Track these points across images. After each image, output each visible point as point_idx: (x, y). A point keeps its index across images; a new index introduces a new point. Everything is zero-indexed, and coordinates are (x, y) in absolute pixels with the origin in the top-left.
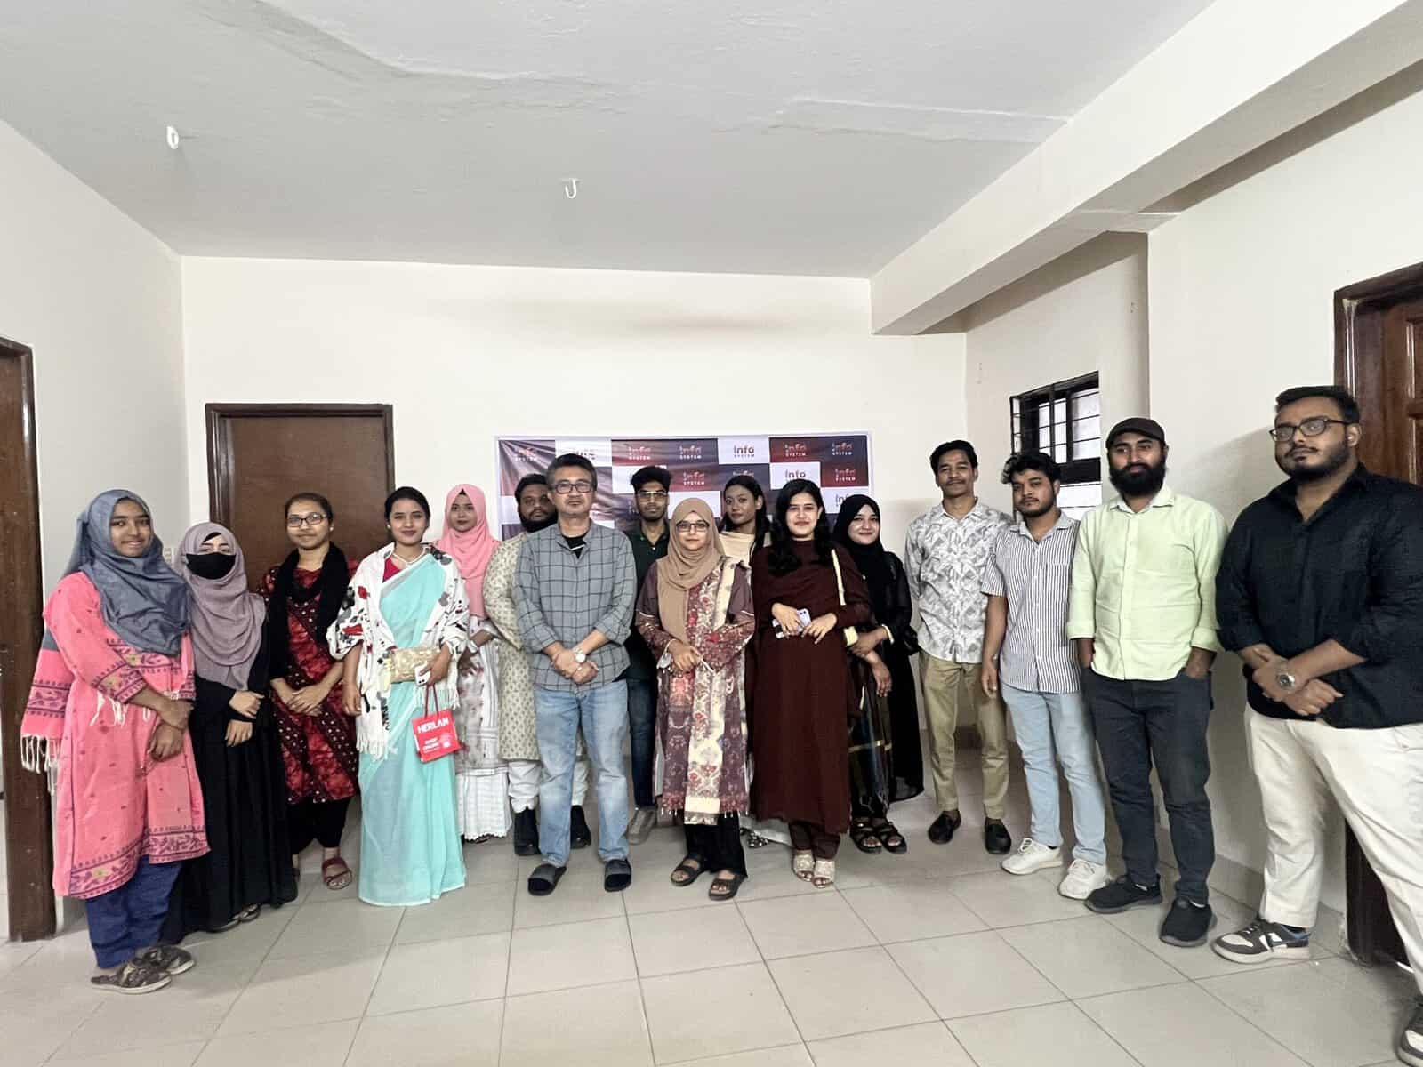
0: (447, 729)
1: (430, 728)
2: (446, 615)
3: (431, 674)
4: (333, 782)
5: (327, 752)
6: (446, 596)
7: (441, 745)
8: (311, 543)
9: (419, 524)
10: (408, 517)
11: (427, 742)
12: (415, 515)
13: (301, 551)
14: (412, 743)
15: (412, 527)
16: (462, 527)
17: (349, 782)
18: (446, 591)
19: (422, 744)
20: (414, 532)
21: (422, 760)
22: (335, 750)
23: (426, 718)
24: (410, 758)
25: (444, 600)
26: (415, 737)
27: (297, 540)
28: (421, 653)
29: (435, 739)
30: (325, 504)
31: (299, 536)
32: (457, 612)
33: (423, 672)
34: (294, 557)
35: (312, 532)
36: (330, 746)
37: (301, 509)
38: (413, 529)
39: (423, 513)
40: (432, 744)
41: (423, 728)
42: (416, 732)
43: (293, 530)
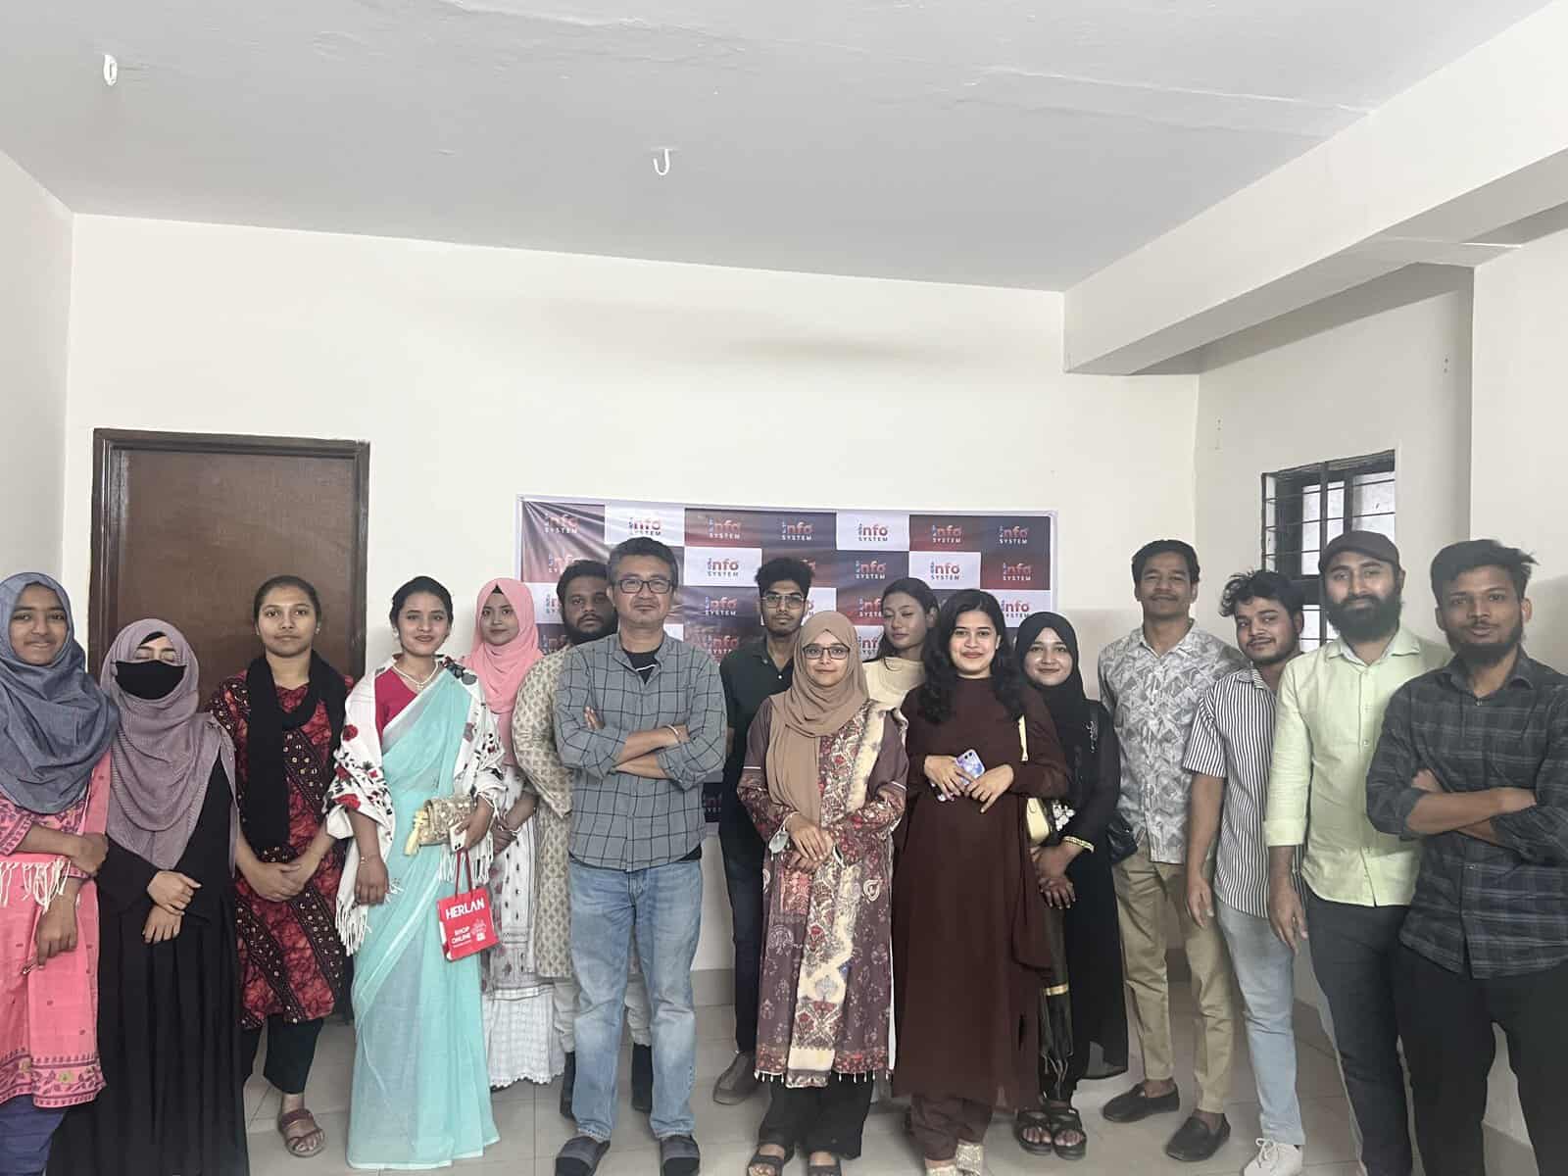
0: (482, 914)
1: (461, 911)
2: (476, 755)
3: (468, 836)
5: (304, 949)
6: (470, 727)
7: (474, 937)
8: (290, 648)
9: (438, 628)
10: (426, 618)
11: (457, 933)
12: (435, 616)
13: (272, 659)
14: (438, 934)
15: (430, 631)
16: (500, 638)
18: (469, 721)
19: (450, 935)
20: (432, 638)
21: (449, 956)
22: (315, 946)
23: (457, 899)
24: (433, 957)
25: (469, 736)
26: (441, 924)
27: (268, 641)
28: (460, 806)
29: (467, 928)
30: (312, 594)
31: (277, 638)
32: (490, 750)
33: (459, 833)
34: (260, 671)
35: (295, 632)
37: (283, 599)
38: (431, 634)
39: (445, 616)
40: (462, 936)
41: (453, 913)
42: (442, 917)
43: (267, 625)
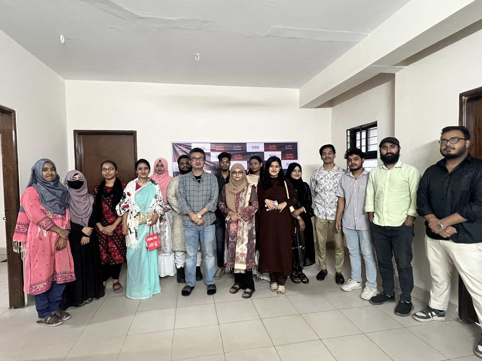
0: (156, 240)
1: (151, 239)
2: (156, 202)
3: (152, 222)
4: (117, 258)
5: (114, 247)
6: (156, 195)
7: (154, 245)
8: (109, 177)
9: (147, 171)
10: (143, 169)
11: (150, 244)
12: (146, 168)
13: (106, 180)
14: (145, 244)
16: (160, 172)
17: (122, 258)
18: (156, 193)
19: (148, 245)
20: (145, 174)
21: (148, 250)
22: (117, 247)
23: (150, 236)
24: (144, 249)
25: (156, 197)
26: (146, 242)
27: (105, 176)
28: (149, 214)
29: (153, 243)
30: (114, 165)
31: (106, 175)
32: (160, 201)
33: (149, 221)
34: (104, 182)
35: (110, 174)
36: (116, 245)
37: (106, 166)
38: (145, 173)
39: (148, 168)
40: (151, 245)
41: (149, 240)
42: (146, 241)
43: (104, 173)
